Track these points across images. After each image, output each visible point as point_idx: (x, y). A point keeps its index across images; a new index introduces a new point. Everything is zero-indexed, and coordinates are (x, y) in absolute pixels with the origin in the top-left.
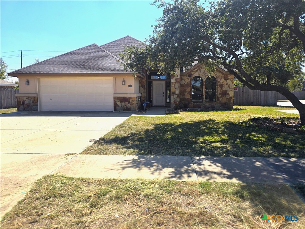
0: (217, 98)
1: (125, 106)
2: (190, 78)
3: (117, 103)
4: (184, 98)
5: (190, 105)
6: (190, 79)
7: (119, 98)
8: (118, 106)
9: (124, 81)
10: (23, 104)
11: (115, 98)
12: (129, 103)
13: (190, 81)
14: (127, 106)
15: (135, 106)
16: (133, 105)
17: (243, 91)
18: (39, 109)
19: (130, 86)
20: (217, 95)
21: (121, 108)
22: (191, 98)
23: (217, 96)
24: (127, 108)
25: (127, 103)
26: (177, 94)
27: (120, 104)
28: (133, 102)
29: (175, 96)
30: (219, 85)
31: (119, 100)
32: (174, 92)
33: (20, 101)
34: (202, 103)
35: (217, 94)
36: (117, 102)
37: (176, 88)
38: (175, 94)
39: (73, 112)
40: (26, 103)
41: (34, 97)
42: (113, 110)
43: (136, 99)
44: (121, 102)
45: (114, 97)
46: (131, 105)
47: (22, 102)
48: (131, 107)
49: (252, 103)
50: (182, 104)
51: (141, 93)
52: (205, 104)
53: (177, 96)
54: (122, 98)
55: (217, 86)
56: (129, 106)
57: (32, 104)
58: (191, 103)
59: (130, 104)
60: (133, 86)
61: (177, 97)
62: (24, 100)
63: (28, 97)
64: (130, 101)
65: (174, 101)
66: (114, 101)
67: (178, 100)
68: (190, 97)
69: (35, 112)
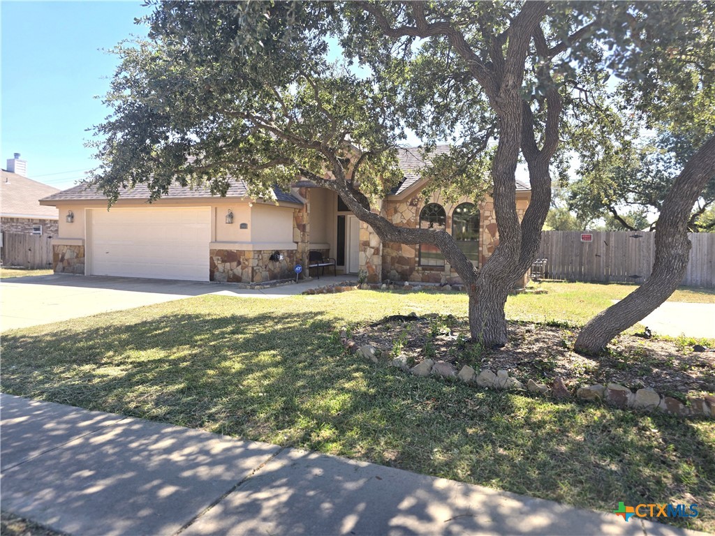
0: (481, 258)
1: (232, 270)
2: (415, 208)
3: (215, 264)
4: (400, 257)
5: (415, 274)
6: (414, 211)
7: (219, 253)
8: (218, 269)
9: (231, 216)
10: (62, 260)
11: (212, 252)
12: (239, 263)
13: (414, 215)
14: (235, 270)
15: (250, 271)
16: (246, 269)
17: (607, 244)
18: (85, 272)
19: (244, 226)
20: (482, 251)
21: (224, 275)
22: (416, 256)
23: (480, 255)
24: (234, 275)
25: (235, 264)
26: (373, 248)
27: (220, 267)
28: (247, 263)
29: (370, 251)
30: (487, 226)
31: (220, 258)
32: (366, 242)
33: (58, 254)
34: (443, 270)
35: (480, 249)
36: (216, 262)
37: (370, 233)
38: (369, 246)
39: (138, 279)
40: (67, 257)
41: (79, 246)
42: (208, 280)
43: (251, 255)
44: (223, 261)
45: (211, 250)
46: (243, 269)
47: (60, 256)
48: (242, 274)
49: (635, 277)
50: (395, 271)
51: (297, 243)
52: (452, 274)
53: (373, 250)
54: (226, 253)
55: (481, 230)
56: (238, 270)
57: (75, 260)
58: (418, 271)
59: (240, 266)
60: (249, 226)
61: (374, 254)
62: (64, 251)
63: (71, 246)
64: (241, 260)
65: (367, 263)
66: (211, 258)
67: (377, 261)
68: (413, 256)
69: (79, 276)
